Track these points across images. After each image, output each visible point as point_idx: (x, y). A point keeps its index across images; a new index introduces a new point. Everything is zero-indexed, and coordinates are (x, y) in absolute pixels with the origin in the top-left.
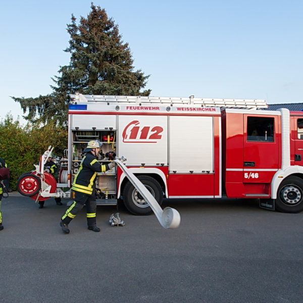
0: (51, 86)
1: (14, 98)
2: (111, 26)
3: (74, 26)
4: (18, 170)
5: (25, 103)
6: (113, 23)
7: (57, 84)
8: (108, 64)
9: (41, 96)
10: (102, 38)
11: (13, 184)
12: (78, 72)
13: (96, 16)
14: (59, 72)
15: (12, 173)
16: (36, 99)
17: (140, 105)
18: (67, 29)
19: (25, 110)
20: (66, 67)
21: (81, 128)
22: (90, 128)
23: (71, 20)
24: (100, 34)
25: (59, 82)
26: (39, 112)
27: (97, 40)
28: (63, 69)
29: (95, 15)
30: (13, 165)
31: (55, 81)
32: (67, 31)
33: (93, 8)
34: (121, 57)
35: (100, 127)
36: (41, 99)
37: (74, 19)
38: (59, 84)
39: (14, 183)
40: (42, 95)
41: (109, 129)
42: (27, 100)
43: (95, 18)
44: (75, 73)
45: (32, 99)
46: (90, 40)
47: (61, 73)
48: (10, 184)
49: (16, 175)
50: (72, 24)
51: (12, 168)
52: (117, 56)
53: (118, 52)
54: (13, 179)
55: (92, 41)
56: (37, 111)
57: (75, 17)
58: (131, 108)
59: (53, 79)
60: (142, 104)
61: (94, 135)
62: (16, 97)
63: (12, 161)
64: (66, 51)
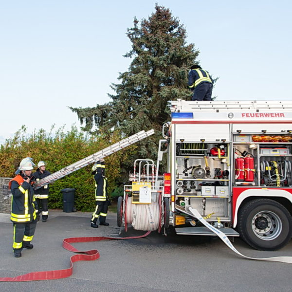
0: (109, 94)
1: (71, 108)
2: (175, 27)
3: (136, 29)
4: (84, 187)
5: (83, 114)
6: (178, 22)
7: (116, 92)
8: (175, 67)
9: (98, 106)
10: (167, 39)
11: (77, 202)
12: (142, 77)
13: (160, 17)
14: (119, 78)
15: (77, 190)
16: (93, 109)
17: (258, 111)
18: (127, 34)
19: (82, 121)
20: (126, 73)
21: (187, 140)
22: (198, 141)
23: (134, 23)
24: (165, 36)
25: (118, 90)
26: (96, 122)
27: (162, 42)
28: (123, 76)
29: (160, 15)
30: (79, 182)
31: (113, 88)
32: (127, 35)
33: (157, 8)
34: (190, 59)
35: (210, 139)
36: (99, 108)
37: (136, 22)
38: (117, 92)
39: (79, 201)
40: (100, 105)
41: (220, 141)
42: (84, 109)
43: (159, 18)
44: (139, 79)
45: (89, 108)
46: (154, 42)
47: (121, 80)
48: (75, 203)
49: (82, 193)
50: (133, 27)
51: (77, 185)
52: (186, 58)
53: (186, 54)
54: (77, 197)
55: (157, 43)
56: (94, 121)
57: (138, 20)
58: (247, 115)
59: (112, 87)
60: (259, 110)
61: (201, 148)
62: (74, 108)
63: (77, 177)
64: (126, 56)
